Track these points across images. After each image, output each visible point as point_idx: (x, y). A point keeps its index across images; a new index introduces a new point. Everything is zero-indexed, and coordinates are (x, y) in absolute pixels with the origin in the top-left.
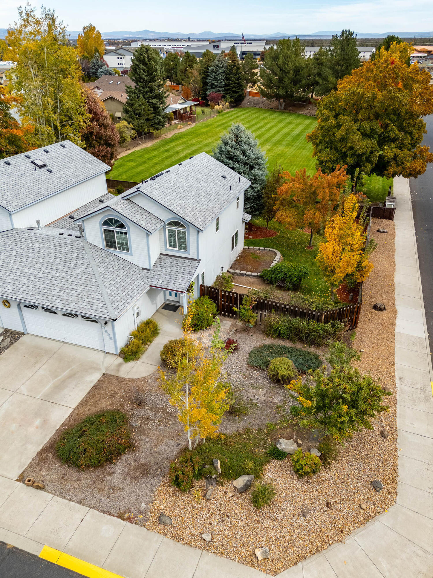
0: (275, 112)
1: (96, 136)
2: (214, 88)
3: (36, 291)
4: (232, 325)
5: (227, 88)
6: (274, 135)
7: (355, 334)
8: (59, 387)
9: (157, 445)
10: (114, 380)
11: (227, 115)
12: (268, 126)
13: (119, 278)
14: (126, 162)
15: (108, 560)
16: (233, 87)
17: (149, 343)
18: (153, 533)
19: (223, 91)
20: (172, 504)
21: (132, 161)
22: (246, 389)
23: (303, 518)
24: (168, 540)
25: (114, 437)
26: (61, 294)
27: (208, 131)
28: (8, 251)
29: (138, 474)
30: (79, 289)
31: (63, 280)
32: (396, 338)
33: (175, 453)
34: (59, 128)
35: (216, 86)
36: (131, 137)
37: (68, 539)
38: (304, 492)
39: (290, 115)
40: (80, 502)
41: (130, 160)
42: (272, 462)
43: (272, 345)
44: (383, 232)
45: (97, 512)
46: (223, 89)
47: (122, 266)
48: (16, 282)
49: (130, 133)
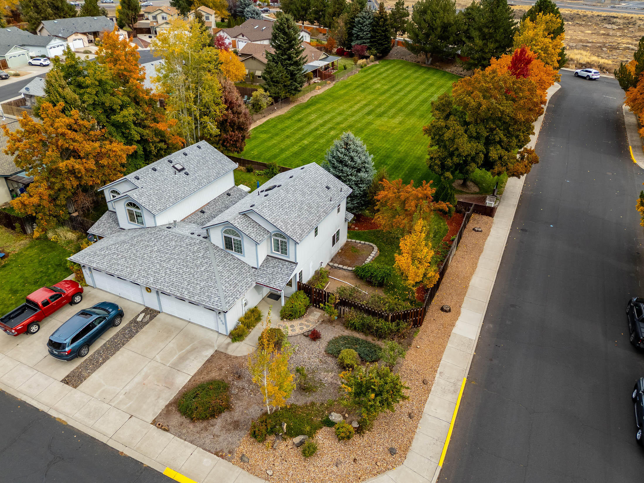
0: (421, 67)
2: (360, 40)
3: (171, 283)
4: (321, 316)
5: (372, 40)
7: (418, 332)
8: (183, 359)
9: (247, 409)
10: (222, 356)
13: (232, 276)
15: (206, 480)
16: (380, 39)
17: (252, 328)
18: (236, 466)
19: (368, 43)
20: (251, 449)
22: (320, 371)
23: (335, 467)
24: (245, 472)
25: (218, 400)
26: (189, 287)
28: (151, 246)
29: (231, 427)
30: (202, 284)
31: (191, 276)
32: (450, 338)
33: (259, 415)
34: (198, 118)
35: (362, 38)
36: (267, 103)
37: (181, 465)
38: (341, 451)
40: (191, 442)
42: (324, 427)
43: (348, 336)
44: (478, 231)
45: (201, 449)
46: (369, 41)
47: (236, 265)
48: (156, 275)
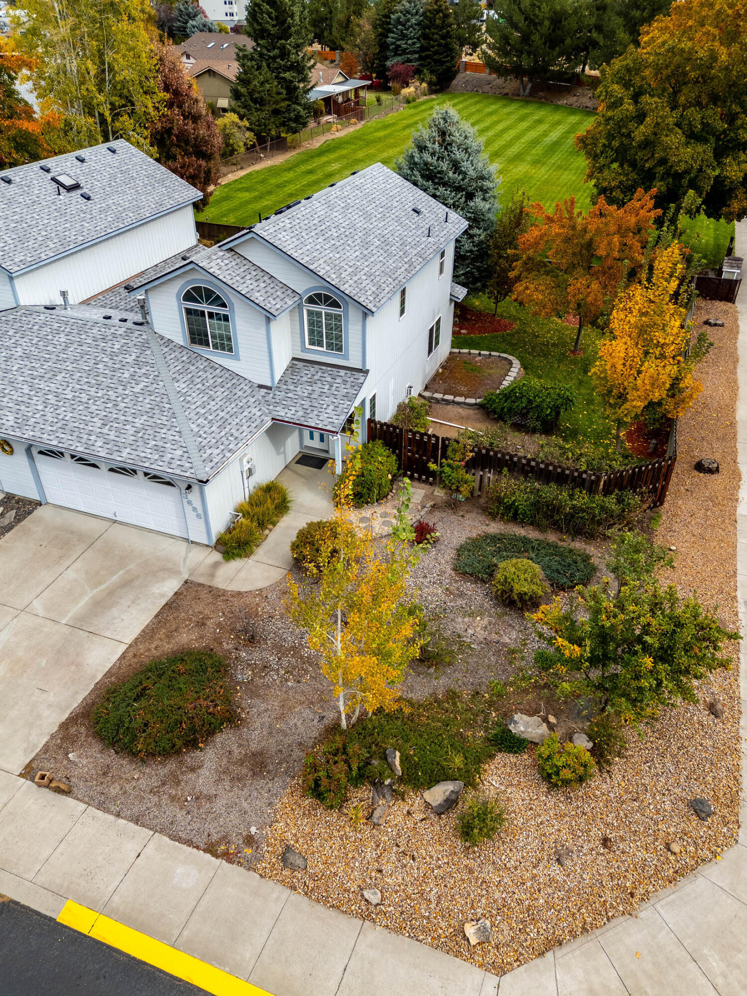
0: (513, 100)
1: (177, 136)
2: (400, 55)
3: (59, 425)
4: (426, 496)
5: (423, 54)
6: (510, 144)
7: (660, 517)
8: (100, 605)
9: (281, 717)
10: (203, 594)
11: (423, 107)
12: (500, 127)
13: (213, 403)
14: (236, 191)
15: (186, 933)
16: (436, 53)
17: (270, 527)
18: (271, 883)
19: (416, 60)
20: (307, 829)
21: (246, 189)
22: (451, 616)
23: (557, 867)
24: (297, 898)
25: (201, 701)
26: (105, 430)
27: (386, 137)
28: (8, 348)
29: (244, 771)
30: (139, 422)
31: (109, 405)
32: (738, 526)
33: (315, 734)
34: (109, 119)
35: (404, 51)
36: (245, 144)
37: (111, 888)
38: (560, 816)
39: (539, 108)
40: (137, 820)
41: (243, 188)
42: (500, 755)
43: (501, 534)
44: (716, 325)
45: (166, 839)
46: (417, 56)
47: (220, 380)
48: (23, 408)
49: (242, 138)
